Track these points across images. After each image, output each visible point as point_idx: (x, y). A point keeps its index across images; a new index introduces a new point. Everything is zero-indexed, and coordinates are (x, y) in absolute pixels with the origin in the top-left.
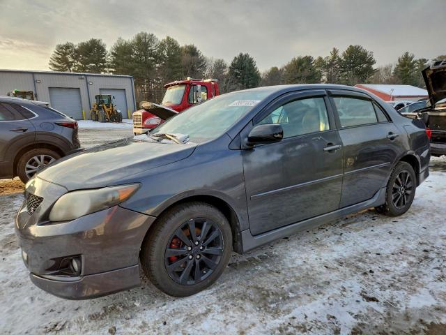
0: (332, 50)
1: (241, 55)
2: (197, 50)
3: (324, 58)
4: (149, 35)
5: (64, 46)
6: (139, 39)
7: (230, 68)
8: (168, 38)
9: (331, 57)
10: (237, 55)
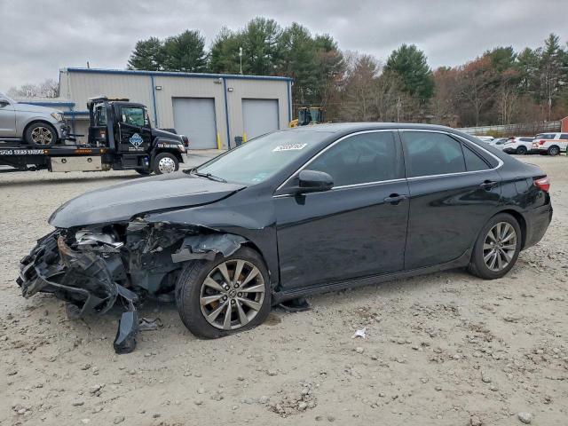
0: (548, 37)
1: (404, 48)
2: (334, 42)
3: (533, 49)
4: (269, 22)
5: (146, 43)
6: (253, 28)
7: (385, 67)
8: (295, 25)
9: (545, 49)
10: (397, 48)
